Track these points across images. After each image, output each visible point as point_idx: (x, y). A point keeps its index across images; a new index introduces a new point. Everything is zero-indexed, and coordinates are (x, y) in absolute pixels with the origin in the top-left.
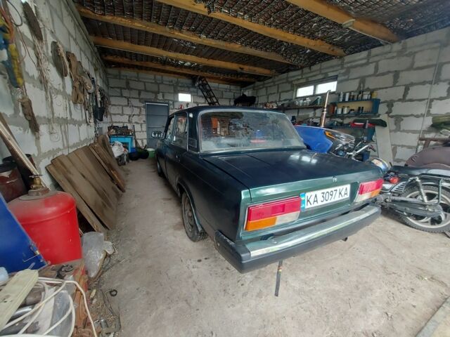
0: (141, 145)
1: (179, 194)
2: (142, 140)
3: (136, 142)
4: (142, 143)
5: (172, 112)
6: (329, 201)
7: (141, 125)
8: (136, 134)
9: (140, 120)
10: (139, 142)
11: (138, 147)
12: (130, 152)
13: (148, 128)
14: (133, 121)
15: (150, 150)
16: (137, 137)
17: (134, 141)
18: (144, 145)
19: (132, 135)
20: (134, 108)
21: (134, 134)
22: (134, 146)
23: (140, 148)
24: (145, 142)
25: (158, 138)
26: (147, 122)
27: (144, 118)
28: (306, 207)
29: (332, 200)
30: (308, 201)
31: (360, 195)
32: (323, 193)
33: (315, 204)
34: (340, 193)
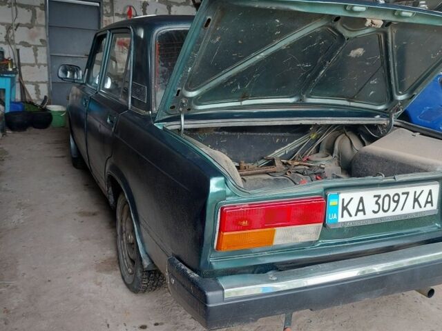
0: (33, 97)
1: (111, 200)
2: (36, 85)
3: (23, 90)
4: (38, 91)
5: (108, 21)
6: (390, 213)
7: (35, 50)
8: (23, 69)
9: (33, 36)
10: (30, 89)
11: (26, 102)
12: (8, 110)
13: (52, 58)
14: (17, 41)
15: (54, 108)
16: (25, 78)
17: (18, 85)
18: (42, 97)
19: (14, 72)
20: (20, 9)
21: (18, 71)
22: (18, 97)
23: (31, 103)
24: (44, 90)
25: (73, 81)
26: (50, 43)
27: (43, 33)
28: (340, 221)
29: (397, 212)
30: (345, 208)
32: (378, 196)
33: (361, 216)
34: (416, 200)
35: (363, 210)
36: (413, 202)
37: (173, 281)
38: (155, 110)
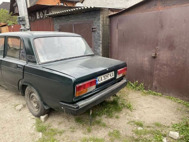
28: (98, 83)
29: (108, 79)
30: (99, 80)
31: (118, 75)
32: (104, 76)
33: (102, 81)
34: (111, 75)
36: (110, 76)
37: (62, 108)
38: (40, 63)
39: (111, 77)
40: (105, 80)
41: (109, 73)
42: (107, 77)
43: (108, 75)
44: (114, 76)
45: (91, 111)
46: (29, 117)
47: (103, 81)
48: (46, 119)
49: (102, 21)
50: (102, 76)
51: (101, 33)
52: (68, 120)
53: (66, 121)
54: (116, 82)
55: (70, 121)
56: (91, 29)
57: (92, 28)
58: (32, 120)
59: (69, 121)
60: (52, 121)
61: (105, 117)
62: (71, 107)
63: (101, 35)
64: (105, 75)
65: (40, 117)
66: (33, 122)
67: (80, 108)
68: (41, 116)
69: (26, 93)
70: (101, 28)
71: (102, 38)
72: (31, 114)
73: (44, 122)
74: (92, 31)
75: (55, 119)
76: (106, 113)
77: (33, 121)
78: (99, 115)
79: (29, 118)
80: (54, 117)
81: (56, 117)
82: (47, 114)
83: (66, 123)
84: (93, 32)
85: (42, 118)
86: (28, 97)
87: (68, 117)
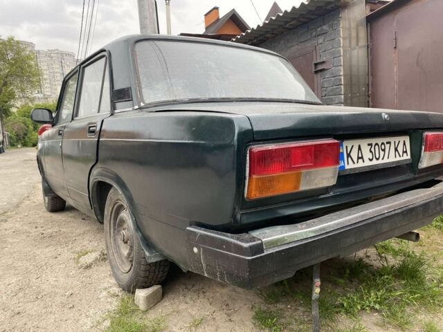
6: (380, 161)
28: (347, 167)
29: (386, 160)
30: (349, 155)
31: (428, 153)
32: (370, 145)
33: (361, 164)
34: (396, 150)
35: (362, 158)
36: (395, 152)
37: (195, 250)
38: (142, 104)
39: (398, 159)
40: (375, 162)
41: (392, 140)
42: (382, 153)
43: (387, 146)
44: (409, 157)
45: (318, 282)
46: (105, 289)
47: (368, 163)
48: (153, 302)
49: (344, 39)
50: (364, 143)
51: (342, 73)
52: (229, 315)
53: (220, 316)
54: (418, 182)
55: (234, 318)
56: (313, 66)
57: (316, 65)
58: (109, 300)
59: (230, 320)
60: (171, 314)
61: (376, 324)
62: (229, 246)
63: (342, 78)
64: (374, 141)
65: (134, 293)
66: (108, 307)
67: (266, 253)
68: (137, 290)
69: (106, 212)
70: (342, 58)
71: (344, 85)
72: (113, 281)
73: (145, 312)
74: (316, 72)
75: (182, 307)
76: (377, 306)
77: (111, 303)
78: (347, 312)
79: (104, 293)
80: (181, 298)
81: (188, 300)
82: (159, 286)
83: (218, 327)
84: (319, 75)
85: (141, 294)
86: (112, 225)
87: (227, 305)
